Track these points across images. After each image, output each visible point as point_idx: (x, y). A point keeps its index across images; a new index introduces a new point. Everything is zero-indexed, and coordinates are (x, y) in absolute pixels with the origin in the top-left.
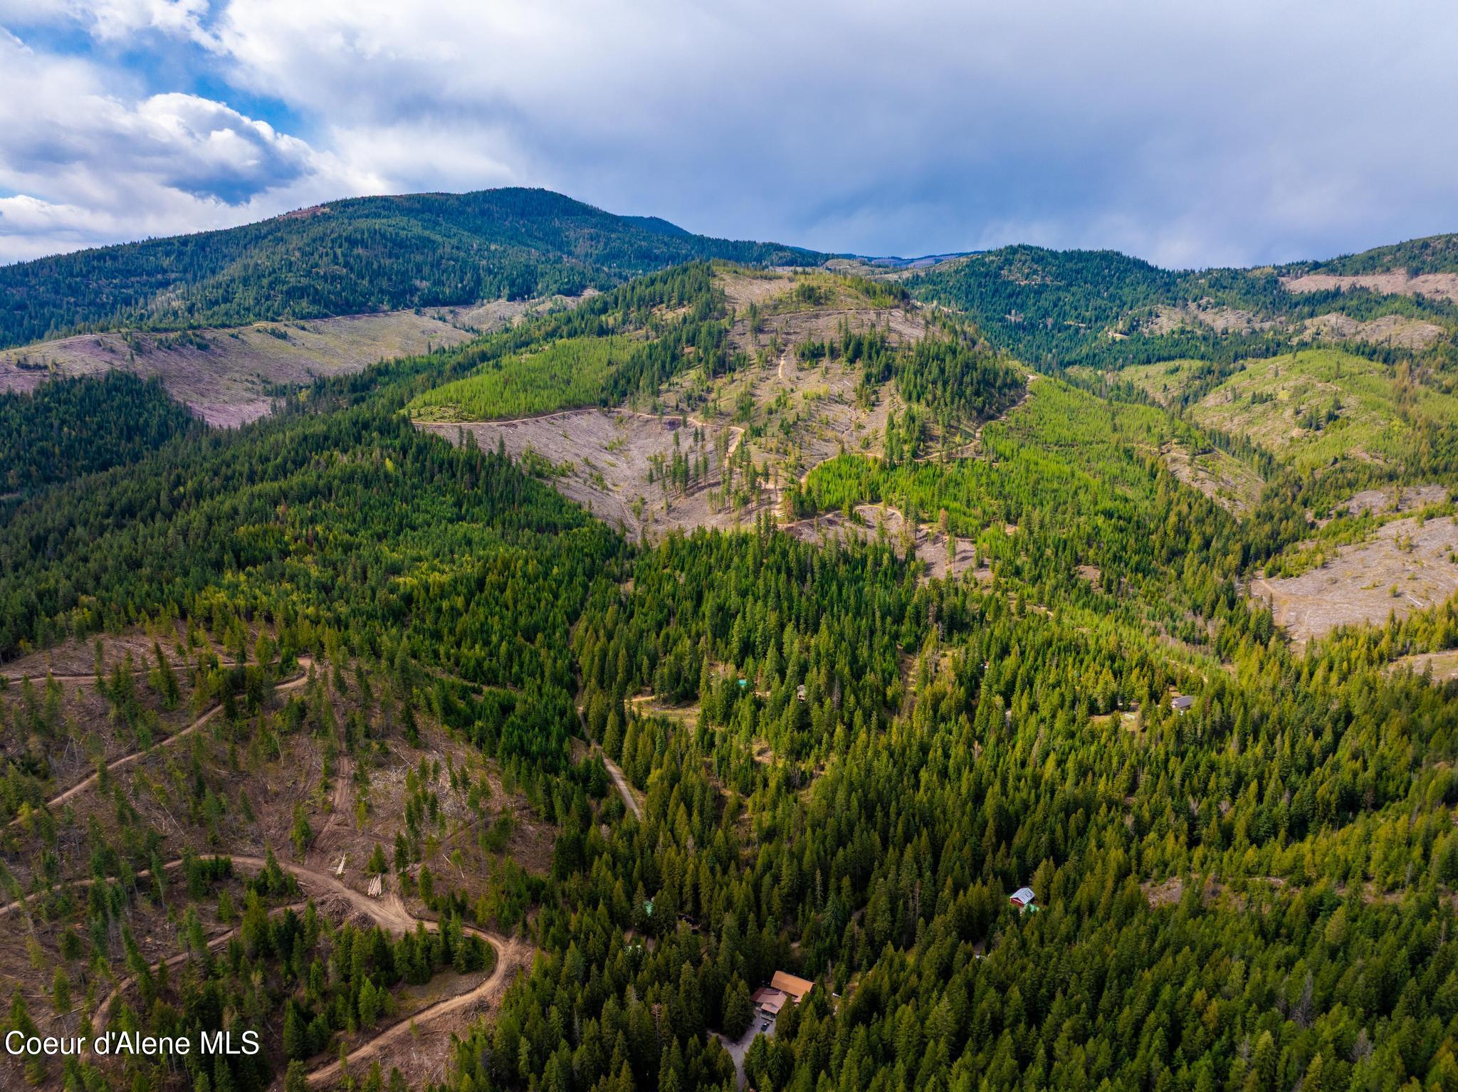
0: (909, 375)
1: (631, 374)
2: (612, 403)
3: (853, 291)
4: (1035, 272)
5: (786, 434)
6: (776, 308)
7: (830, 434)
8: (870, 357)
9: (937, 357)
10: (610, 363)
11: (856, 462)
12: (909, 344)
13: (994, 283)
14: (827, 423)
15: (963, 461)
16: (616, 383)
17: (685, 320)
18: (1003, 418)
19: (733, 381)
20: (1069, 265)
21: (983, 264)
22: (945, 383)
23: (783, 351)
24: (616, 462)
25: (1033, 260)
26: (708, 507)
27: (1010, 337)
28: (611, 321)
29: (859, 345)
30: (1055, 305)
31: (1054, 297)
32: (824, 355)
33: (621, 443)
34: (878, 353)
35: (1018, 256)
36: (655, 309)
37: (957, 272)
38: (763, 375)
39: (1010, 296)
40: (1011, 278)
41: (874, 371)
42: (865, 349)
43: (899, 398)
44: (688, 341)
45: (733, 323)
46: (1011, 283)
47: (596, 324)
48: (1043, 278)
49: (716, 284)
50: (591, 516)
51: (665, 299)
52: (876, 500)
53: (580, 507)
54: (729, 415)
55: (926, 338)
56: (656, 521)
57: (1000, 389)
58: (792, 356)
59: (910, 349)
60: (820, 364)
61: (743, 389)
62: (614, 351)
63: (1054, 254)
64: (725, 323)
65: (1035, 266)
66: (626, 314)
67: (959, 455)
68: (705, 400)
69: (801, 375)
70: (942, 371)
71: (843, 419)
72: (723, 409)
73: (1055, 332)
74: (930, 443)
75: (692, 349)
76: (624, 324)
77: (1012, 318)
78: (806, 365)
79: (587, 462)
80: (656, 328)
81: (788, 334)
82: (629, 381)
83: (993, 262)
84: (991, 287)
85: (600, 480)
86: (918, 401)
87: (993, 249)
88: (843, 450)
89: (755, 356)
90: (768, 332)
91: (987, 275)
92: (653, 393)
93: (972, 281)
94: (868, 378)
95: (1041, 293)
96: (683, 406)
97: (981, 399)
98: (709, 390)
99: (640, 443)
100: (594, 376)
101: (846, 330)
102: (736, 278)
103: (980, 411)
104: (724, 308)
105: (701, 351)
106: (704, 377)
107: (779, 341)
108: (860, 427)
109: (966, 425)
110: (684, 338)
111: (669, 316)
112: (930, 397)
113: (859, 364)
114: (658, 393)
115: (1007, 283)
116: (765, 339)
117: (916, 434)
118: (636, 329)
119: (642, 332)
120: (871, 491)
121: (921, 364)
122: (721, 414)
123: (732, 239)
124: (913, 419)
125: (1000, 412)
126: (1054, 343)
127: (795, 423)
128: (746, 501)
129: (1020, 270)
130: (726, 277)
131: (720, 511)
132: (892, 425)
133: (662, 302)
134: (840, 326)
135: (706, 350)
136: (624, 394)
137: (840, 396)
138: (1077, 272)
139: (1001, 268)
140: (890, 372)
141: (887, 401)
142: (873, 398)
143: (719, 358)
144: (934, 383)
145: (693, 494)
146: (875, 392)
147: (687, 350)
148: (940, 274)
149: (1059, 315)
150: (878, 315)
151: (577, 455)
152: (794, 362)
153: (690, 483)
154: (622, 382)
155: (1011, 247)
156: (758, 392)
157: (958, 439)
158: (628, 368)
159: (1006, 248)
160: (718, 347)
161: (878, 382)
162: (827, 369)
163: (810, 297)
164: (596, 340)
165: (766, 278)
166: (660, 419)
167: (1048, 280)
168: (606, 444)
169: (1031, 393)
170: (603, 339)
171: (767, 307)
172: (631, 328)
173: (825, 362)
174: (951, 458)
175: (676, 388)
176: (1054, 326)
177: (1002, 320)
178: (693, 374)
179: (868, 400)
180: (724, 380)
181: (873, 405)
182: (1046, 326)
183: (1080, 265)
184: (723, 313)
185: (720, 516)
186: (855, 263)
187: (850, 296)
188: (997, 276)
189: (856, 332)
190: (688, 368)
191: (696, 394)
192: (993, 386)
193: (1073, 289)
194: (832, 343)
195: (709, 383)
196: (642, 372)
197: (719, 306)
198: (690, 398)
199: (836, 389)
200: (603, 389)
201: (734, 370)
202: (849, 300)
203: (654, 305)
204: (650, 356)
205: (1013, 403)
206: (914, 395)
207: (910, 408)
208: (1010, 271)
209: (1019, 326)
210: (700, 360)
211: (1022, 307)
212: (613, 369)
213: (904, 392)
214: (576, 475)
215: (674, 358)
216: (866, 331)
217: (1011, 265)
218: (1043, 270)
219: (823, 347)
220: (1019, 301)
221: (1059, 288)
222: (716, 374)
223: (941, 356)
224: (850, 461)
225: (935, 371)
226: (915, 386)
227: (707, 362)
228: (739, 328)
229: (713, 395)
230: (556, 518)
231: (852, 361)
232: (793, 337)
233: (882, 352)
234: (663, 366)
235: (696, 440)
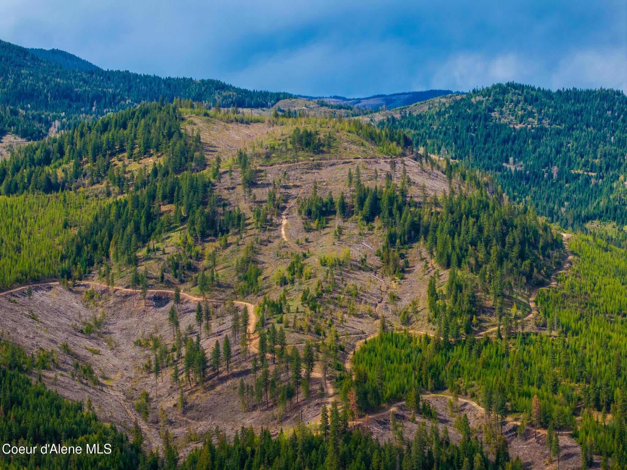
0: (442, 236)
1: (97, 238)
2: (76, 274)
3: (353, 137)
4: (531, 114)
5: (313, 308)
6: (268, 157)
7: (362, 308)
8: (391, 214)
9: (469, 214)
10: (66, 225)
11: (402, 342)
12: (436, 199)
13: (485, 127)
14: (357, 295)
15: (526, 336)
16: (79, 249)
17: (155, 172)
18: (554, 284)
19: (227, 245)
20: (567, 106)
21: (470, 106)
22: (488, 243)
23: (284, 208)
24: (97, 348)
25: (526, 100)
26: (237, 403)
27: (514, 188)
28: (60, 174)
29: (376, 200)
30: (558, 152)
31: (554, 143)
32: (334, 213)
33: (98, 324)
34: (400, 209)
35: (509, 96)
36: (114, 160)
37: (439, 114)
38: (264, 236)
39: (505, 141)
40: (504, 121)
41: (398, 230)
42: (384, 203)
43: (433, 262)
44: (164, 197)
45: (218, 174)
46: (505, 126)
47: (43, 178)
48: (540, 120)
49: (186, 128)
50: (95, 418)
51: (127, 147)
52: (439, 387)
53: (80, 408)
54: (229, 287)
55: (453, 192)
56: (171, 423)
57: (544, 248)
58: (296, 214)
59: (437, 204)
60: (331, 223)
61: (242, 255)
62: (72, 211)
63: (548, 94)
64: (208, 173)
65: (530, 108)
66: (78, 165)
67: (520, 330)
68: (195, 270)
69: (310, 236)
70: (481, 230)
71: (373, 289)
72: (222, 280)
73: (563, 182)
74: (483, 316)
75: (173, 207)
76: (77, 177)
77: (511, 166)
78: (314, 225)
79: (66, 349)
80: (120, 182)
81: (286, 187)
82: (95, 247)
83: (481, 102)
84: (481, 132)
85: (89, 372)
86: (459, 266)
87: (480, 88)
88: (384, 327)
89: (250, 214)
90: (264, 186)
91: (475, 117)
92: (130, 262)
93: (458, 124)
94: (392, 239)
95: (540, 138)
96: (169, 276)
97: (527, 262)
98: (199, 257)
99: (121, 323)
100: (48, 241)
101: (359, 182)
102: (208, 121)
103: (529, 276)
104: (203, 158)
105: (183, 208)
106: (190, 241)
107: (278, 196)
108: (395, 298)
109: (519, 294)
110: (159, 194)
111: (134, 167)
112: (472, 261)
113: (377, 223)
114: (135, 261)
115: (500, 127)
116: (261, 194)
117: (466, 306)
118: (93, 184)
119: (101, 187)
120: (433, 376)
121: (454, 222)
122: (220, 285)
123: (164, 76)
124: (459, 288)
125: (548, 276)
126: (564, 195)
127: (319, 296)
128: (290, 394)
129: (513, 112)
130: (196, 120)
131: (254, 408)
132: (433, 294)
133: (122, 150)
134: (350, 178)
135: (190, 207)
136: (90, 263)
137: (363, 261)
138: (577, 114)
139: (491, 110)
140: (417, 231)
141: (419, 267)
142: (402, 262)
143: (207, 217)
144: (474, 243)
145: (213, 387)
146: (402, 256)
147: (164, 208)
148: (420, 117)
149: (564, 163)
150: (393, 164)
151: (52, 341)
152: (299, 221)
153: (209, 372)
154: (87, 249)
155: (500, 85)
156: (261, 258)
157: (514, 311)
158: (93, 231)
159: (494, 87)
160: (204, 204)
161: (403, 243)
162: (340, 229)
163: (308, 144)
164: (43, 197)
165: (242, 122)
166: (144, 293)
167: (546, 123)
168: (80, 326)
169: (573, 253)
170: (53, 195)
171: (258, 155)
172: (87, 182)
173: (337, 221)
174: (511, 335)
175: (158, 254)
176: (560, 174)
177: (500, 169)
178: (176, 237)
179: (396, 265)
180: (217, 244)
181: (403, 271)
182: (551, 176)
183: (578, 106)
184: (203, 164)
185: (255, 414)
186: (312, 104)
187: (353, 142)
188: (487, 118)
189: (369, 184)
190: (170, 230)
191: (184, 261)
192: (537, 248)
193: (576, 133)
194: (343, 198)
195: (199, 248)
196: (110, 237)
197: (197, 154)
198: (176, 266)
199: (356, 253)
200: (63, 258)
201: (228, 231)
202: (354, 147)
203: (112, 155)
204: (119, 216)
205: (559, 266)
206: (454, 259)
207: (453, 275)
208: (501, 113)
209: (520, 176)
210: (183, 220)
211: (520, 155)
212: (73, 232)
213: (441, 256)
214: (58, 368)
215: (150, 218)
216: (381, 183)
217: (502, 106)
218: (540, 112)
219: (332, 203)
220: (516, 147)
221: (559, 133)
222: (204, 237)
223: (475, 212)
224: (393, 340)
225: (474, 231)
226: (453, 248)
227: (193, 223)
228: (226, 180)
229: (205, 263)
230: (54, 423)
231: (369, 219)
232: (293, 192)
233: (406, 209)
234: (137, 229)
235: (199, 319)
